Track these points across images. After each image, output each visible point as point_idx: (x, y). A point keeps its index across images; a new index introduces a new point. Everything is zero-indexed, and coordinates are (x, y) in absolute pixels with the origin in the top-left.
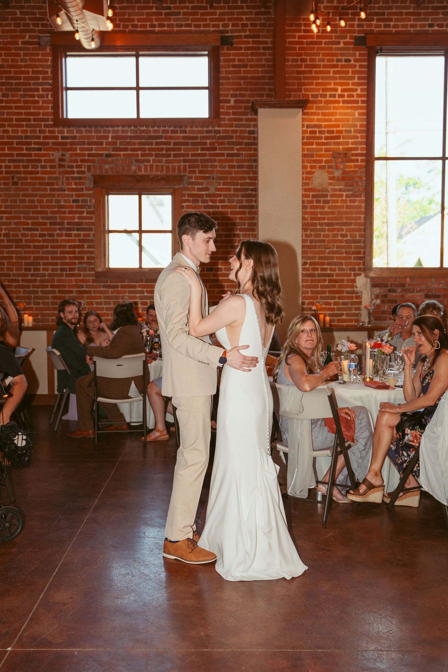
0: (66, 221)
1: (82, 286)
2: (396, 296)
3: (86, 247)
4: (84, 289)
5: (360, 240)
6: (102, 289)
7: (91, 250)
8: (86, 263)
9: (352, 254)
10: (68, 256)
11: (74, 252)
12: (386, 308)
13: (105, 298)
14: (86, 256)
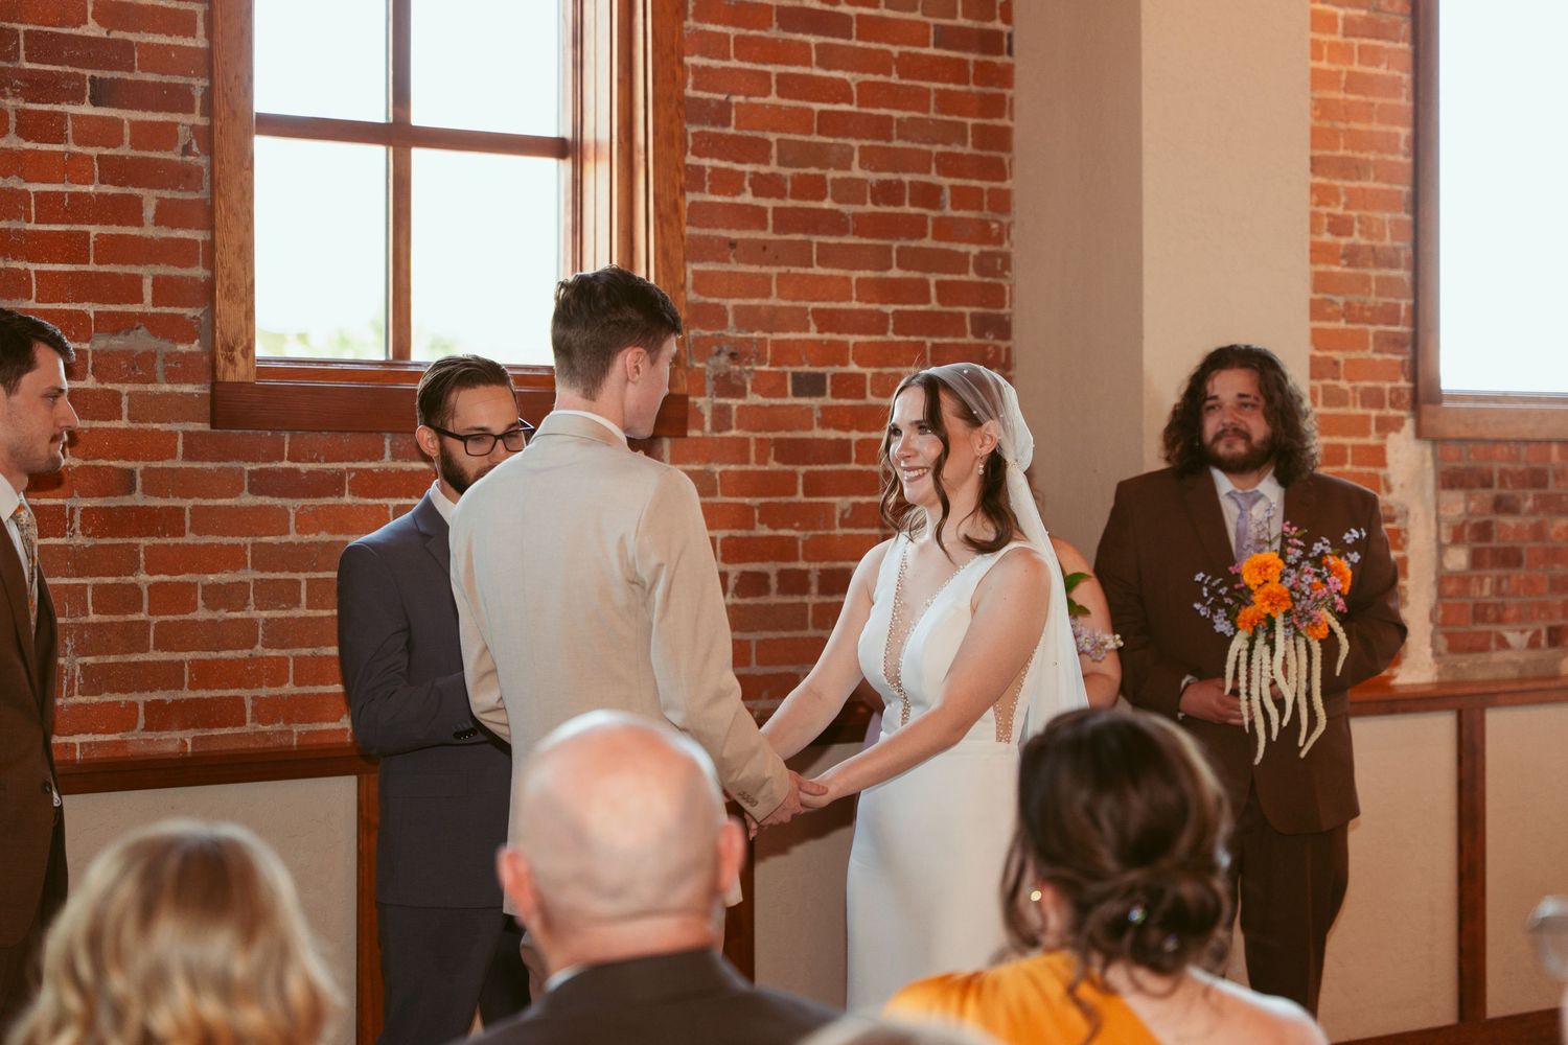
0: (22, 28)
1: (126, 482)
2: (1518, 531)
3: (149, 212)
4: (138, 499)
5: (1396, 250)
6: (247, 500)
7: (180, 234)
8: (153, 324)
9: (1372, 322)
10: (33, 267)
11: (74, 248)
12: (1486, 592)
13: (267, 558)
14: (147, 273)
